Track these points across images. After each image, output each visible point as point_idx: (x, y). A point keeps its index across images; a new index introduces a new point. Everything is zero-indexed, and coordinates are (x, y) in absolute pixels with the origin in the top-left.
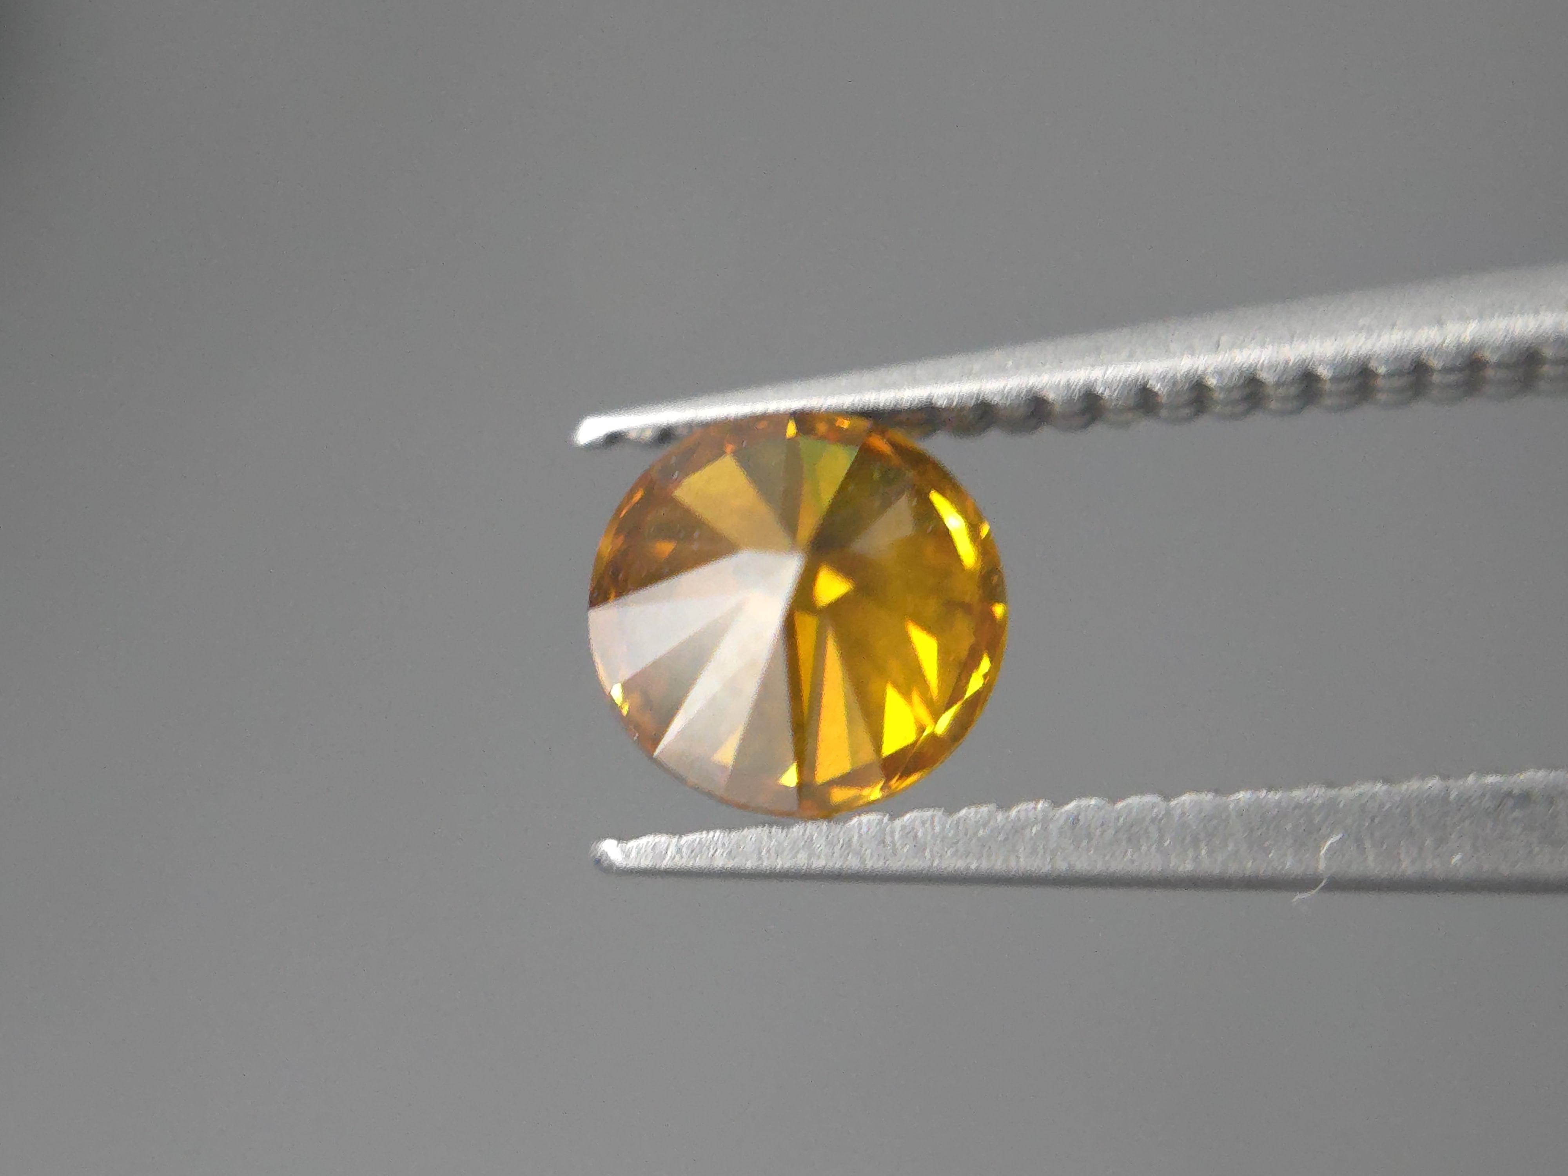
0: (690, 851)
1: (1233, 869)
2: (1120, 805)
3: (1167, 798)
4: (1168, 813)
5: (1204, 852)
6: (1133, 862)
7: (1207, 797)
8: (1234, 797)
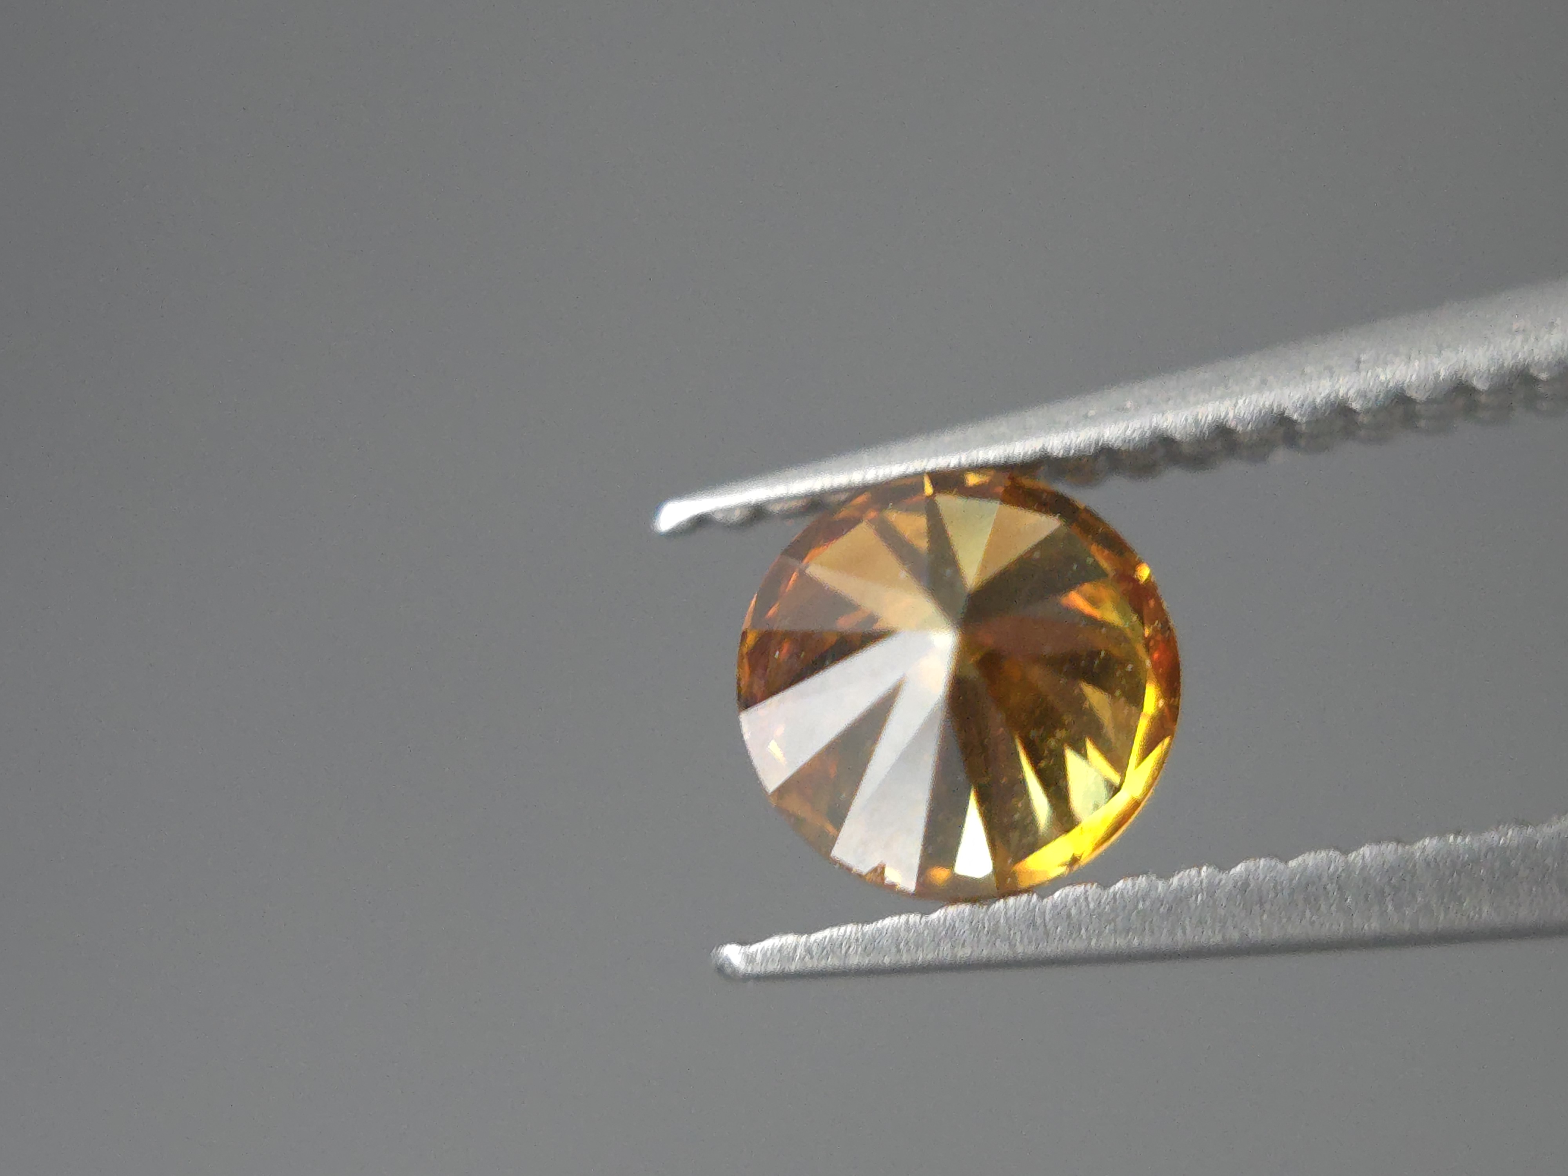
0: (820, 950)
1: (1424, 925)
2: (1293, 864)
3: (1346, 852)
4: (1348, 868)
5: (1390, 907)
6: (1312, 923)
7: (1389, 849)
8: (1419, 844)
